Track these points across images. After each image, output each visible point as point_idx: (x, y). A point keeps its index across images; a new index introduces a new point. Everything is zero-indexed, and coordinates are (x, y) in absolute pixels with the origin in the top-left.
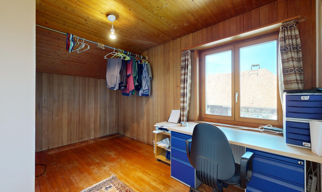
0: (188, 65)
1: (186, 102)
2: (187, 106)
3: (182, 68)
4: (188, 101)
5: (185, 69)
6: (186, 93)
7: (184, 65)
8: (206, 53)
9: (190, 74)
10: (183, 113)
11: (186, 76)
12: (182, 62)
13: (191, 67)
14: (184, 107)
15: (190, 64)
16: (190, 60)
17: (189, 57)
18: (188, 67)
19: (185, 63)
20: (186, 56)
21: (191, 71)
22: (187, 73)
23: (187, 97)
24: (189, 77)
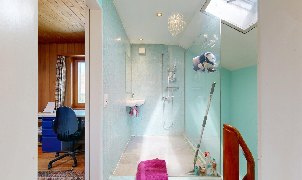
0: (62, 67)
1: (60, 95)
2: (61, 98)
3: (57, 68)
4: (62, 94)
5: (60, 70)
6: (61, 88)
7: (59, 66)
8: (79, 60)
9: (64, 74)
10: (58, 104)
11: (60, 75)
12: (58, 64)
13: (65, 69)
14: (58, 99)
15: (65, 67)
16: (64, 64)
17: (63, 61)
18: (63, 69)
19: (59, 65)
20: (60, 60)
21: (65, 72)
22: (62, 73)
23: (61, 92)
24: (63, 76)
